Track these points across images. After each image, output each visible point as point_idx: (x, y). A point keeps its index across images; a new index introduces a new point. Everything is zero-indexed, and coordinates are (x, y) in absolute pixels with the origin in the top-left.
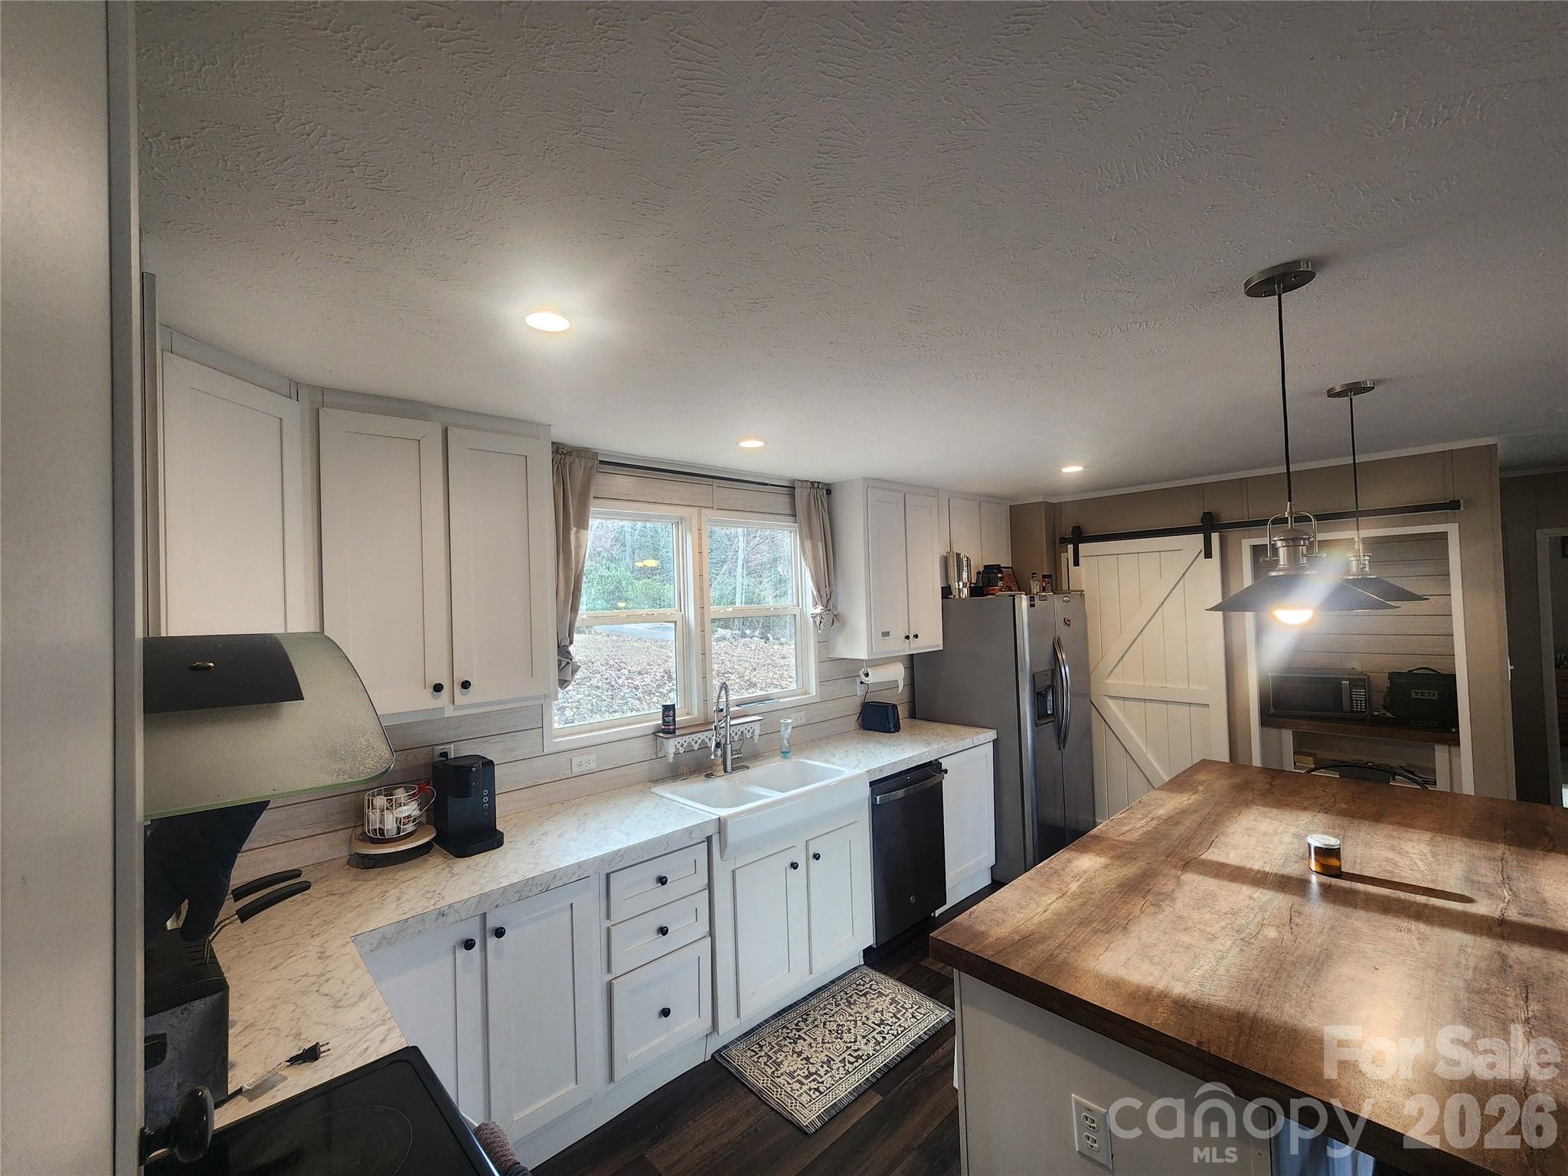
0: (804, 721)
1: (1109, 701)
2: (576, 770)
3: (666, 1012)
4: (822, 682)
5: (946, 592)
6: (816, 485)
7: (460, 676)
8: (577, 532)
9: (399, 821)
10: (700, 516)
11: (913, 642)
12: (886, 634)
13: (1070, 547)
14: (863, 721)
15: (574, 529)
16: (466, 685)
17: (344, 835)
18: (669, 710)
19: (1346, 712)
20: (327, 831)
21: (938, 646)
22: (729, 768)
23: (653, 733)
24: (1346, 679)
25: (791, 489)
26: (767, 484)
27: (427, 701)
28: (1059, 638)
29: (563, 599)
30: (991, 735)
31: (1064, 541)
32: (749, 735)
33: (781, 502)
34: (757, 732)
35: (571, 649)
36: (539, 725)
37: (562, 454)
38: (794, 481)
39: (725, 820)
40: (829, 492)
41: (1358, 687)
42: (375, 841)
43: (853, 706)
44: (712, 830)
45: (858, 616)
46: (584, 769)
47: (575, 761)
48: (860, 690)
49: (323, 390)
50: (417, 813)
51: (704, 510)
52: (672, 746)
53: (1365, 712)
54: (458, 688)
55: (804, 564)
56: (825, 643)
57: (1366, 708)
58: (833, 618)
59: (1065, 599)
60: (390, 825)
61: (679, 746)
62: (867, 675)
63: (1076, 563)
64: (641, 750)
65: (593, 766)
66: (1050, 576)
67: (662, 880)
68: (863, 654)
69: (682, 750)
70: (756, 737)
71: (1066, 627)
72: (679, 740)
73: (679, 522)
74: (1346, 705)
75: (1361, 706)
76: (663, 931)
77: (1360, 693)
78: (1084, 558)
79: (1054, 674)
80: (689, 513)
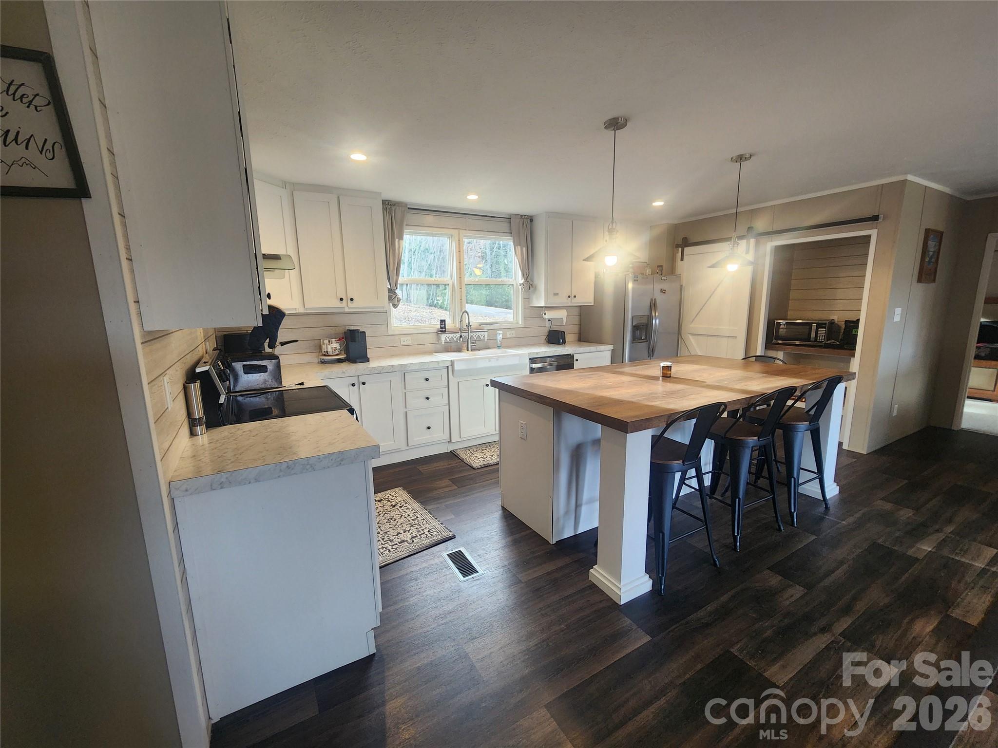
0: (514, 336)
1: (690, 337)
2: (402, 343)
3: (429, 428)
4: (525, 318)
6: (523, 217)
7: (350, 297)
8: (399, 241)
9: (332, 348)
10: (459, 234)
11: (575, 300)
12: (556, 294)
13: (680, 249)
14: (549, 340)
15: (397, 240)
16: (352, 299)
17: (316, 354)
18: (443, 322)
19: (812, 342)
20: (310, 352)
21: (591, 303)
22: (470, 349)
23: (437, 332)
24: (814, 323)
25: (509, 219)
26: (495, 217)
27: (338, 304)
28: (655, 299)
29: (392, 269)
30: (611, 347)
31: (678, 247)
32: (482, 338)
33: (505, 226)
34: (486, 336)
35: (396, 291)
36: (386, 323)
37: (389, 205)
38: (511, 215)
39: (454, 360)
40: (531, 220)
41: (823, 327)
42: (325, 355)
43: (544, 332)
44: (449, 364)
45: (541, 283)
46: (406, 343)
47: (402, 339)
48: (548, 324)
49: (294, 184)
50: (339, 347)
51: (461, 231)
52: (443, 337)
53: (823, 342)
54: (349, 301)
55: (516, 258)
56: (527, 299)
57: (824, 340)
58: (529, 285)
59: (663, 278)
60: (330, 350)
61: (447, 338)
62: (545, 314)
63: (682, 259)
64: (432, 338)
65: (410, 342)
67: (427, 380)
68: (542, 304)
69: (448, 340)
70: (486, 339)
71: (664, 294)
72: (448, 335)
73: (450, 237)
74: (813, 335)
75: (821, 338)
76: (428, 398)
77: (822, 331)
78: (687, 255)
79: (650, 318)
80: (455, 232)
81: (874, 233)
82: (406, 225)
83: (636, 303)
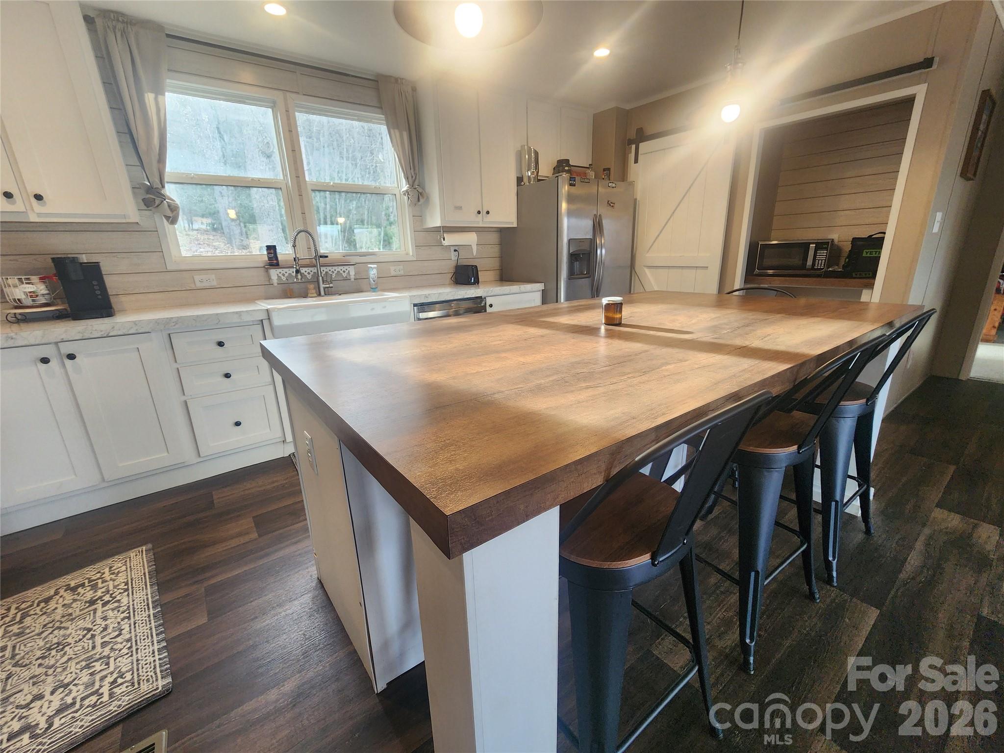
0: (402, 273)
1: (647, 271)
2: (199, 285)
3: (238, 424)
4: (417, 246)
5: (520, 180)
6: (399, 81)
7: (31, 190)
9: (29, 292)
10: (285, 99)
11: (489, 218)
12: (458, 207)
13: (634, 147)
14: (455, 278)
16: (39, 197)
18: (271, 249)
19: (808, 269)
21: (512, 223)
22: (322, 293)
23: (264, 267)
24: (813, 243)
25: (375, 82)
26: (348, 76)
28: (600, 215)
30: (540, 286)
31: (630, 142)
32: (345, 275)
33: (370, 95)
34: (352, 273)
35: (163, 191)
36: (158, 250)
38: (378, 75)
39: (271, 311)
40: (414, 89)
41: (823, 248)
42: (19, 307)
43: (448, 265)
44: (263, 316)
45: (435, 193)
46: (206, 284)
47: (197, 278)
48: (453, 256)
50: (45, 290)
51: (288, 94)
52: (274, 273)
53: (823, 269)
54: (32, 199)
56: (419, 217)
57: (824, 266)
58: (418, 195)
59: (610, 184)
60: (21, 296)
61: (280, 275)
62: (444, 240)
63: (636, 161)
64: (258, 276)
65: (215, 283)
66: (609, 169)
67: (221, 344)
68: (437, 222)
69: (284, 279)
70: (352, 277)
71: (610, 208)
72: (280, 270)
73: (273, 106)
74: (809, 263)
75: (821, 264)
76: (227, 376)
77: (823, 254)
78: (641, 154)
79: (592, 242)
80: (278, 96)
81: (920, 91)
82: (169, 71)
83: (574, 221)
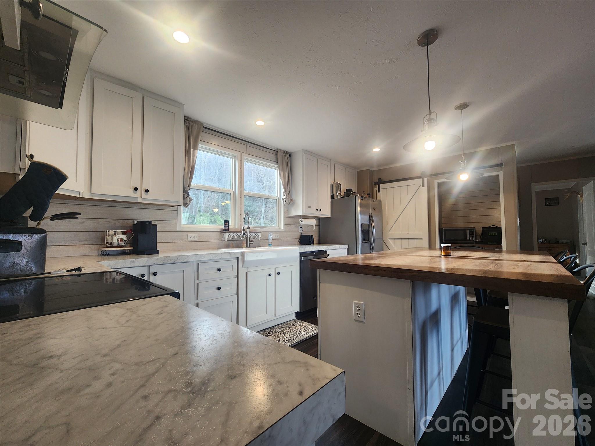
0: (278, 238)
1: (389, 240)
2: (190, 240)
4: (285, 225)
5: (332, 197)
6: (285, 152)
7: (145, 187)
8: (193, 151)
9: (118, 240)
10: (241, 155)
11: (320, 213)
12: (309, 207)
13: (377, 186)
14: (301, 241)
15: (192, 150)
16: (147, 191)
17: (96, 247)
18: (226, 222)
19: (468, 240)
20: (90, 244)
21: (328, 215)
22: (248, 246)
23: (220, 231)
24: (467, 229)
25: (276, 152)
26: (267, 148)
27: (131, 193)
28: (371, 213)
29: (187, 172)
30: (346, 246)
31: (376, 184)
32: (257, 237)
33: (273, 156)
34: (260, 237)
35: (189, 191)
36: (176, 220)
37: (189, 122)
38: (278, 149)
39: (244, 252)
40: (290, 156)
41: (472, 232)
42: (108, 247)
43: (297, 236)
44: (239, 256)
45: (299, 200)
46: (193, 239)
47: (190, 235)
48: (300, 230)
49: (96, 72)
50: (125, 239)
51: (243, 154)
52: (227, 235)
53: (474, 240)
54: (144, 192)
55: (280, 180)
56: (287, 210)
57: (474, 239)
58: (290, 201)
59: (374, 200)
60: (115, 240)
61: (229, 236)
62: (302, 221)
63: (379, 191)
64: (216, 237)
65: (196, 239)
66: (370, 194)
67: (219, 270)
68: (300, 214)
69: (231, 238)
70: (260, 238)
71: (374, 211)
72: (229, 233)
73: (233, 158)
74: (468, 238)
75: (472, 238)
76: (219, 288)
77: (472, 234)
78: (382, 189)
79: (369, 225)
80: (237, 154)
81: (501, 174)
82: (200, 141)
83: (363, 216)
